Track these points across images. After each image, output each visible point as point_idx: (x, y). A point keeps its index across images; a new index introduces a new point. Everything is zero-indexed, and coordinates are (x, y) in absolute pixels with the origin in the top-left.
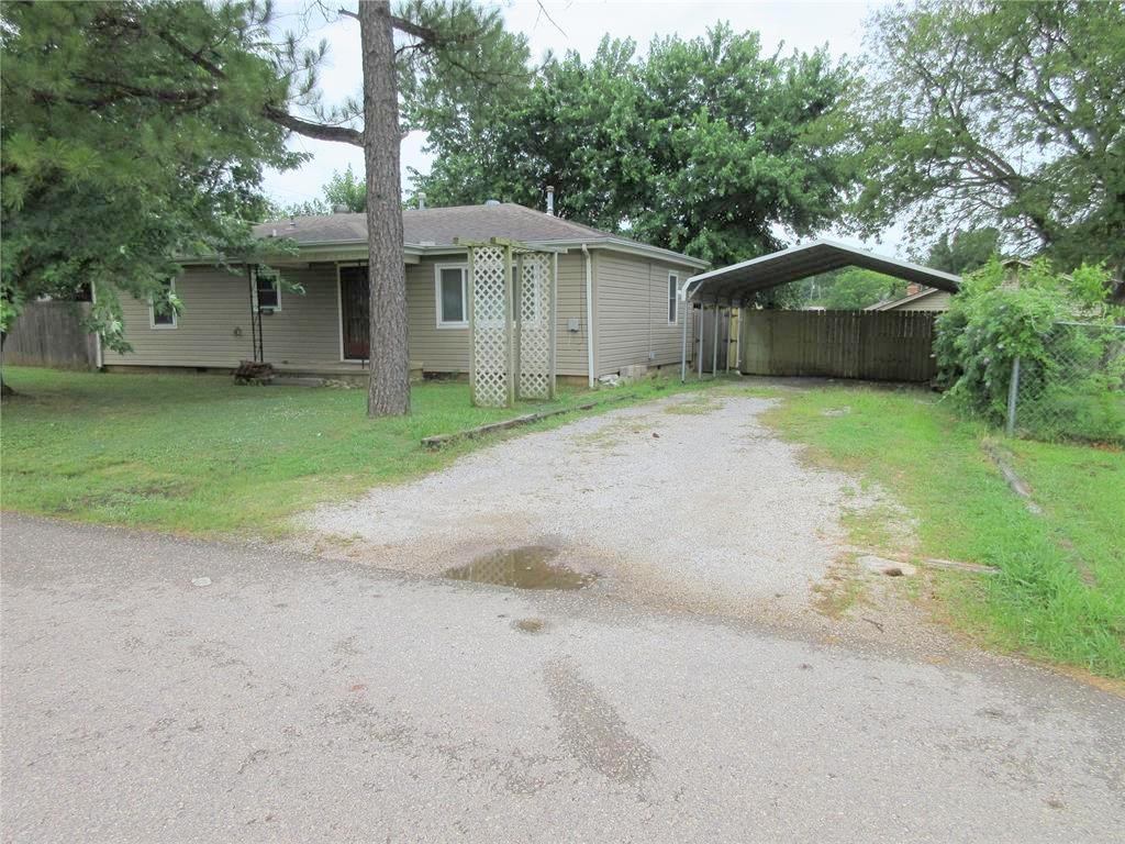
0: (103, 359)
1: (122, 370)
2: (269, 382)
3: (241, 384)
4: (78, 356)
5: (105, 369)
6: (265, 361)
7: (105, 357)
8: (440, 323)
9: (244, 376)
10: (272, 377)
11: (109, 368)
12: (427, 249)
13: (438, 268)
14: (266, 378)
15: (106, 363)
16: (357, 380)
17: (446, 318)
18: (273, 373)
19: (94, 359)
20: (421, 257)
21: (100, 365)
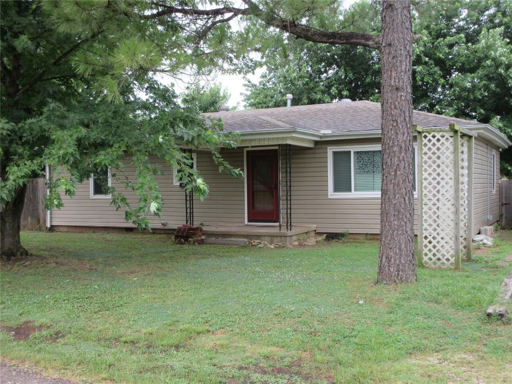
0: (51, 221)
1: (66, 229)
2: (202, 242)
3: (181, 243)
4: (32, 219)
5: (52, 229)
6: (196, 224)
7: (53, 220)
8: (331, 194)
9: (182, 237)
10: (203, 237)
11: (56, 229)
12: (325, 136)
13: (330, 150)
14: (200, 238)
15: (54, 224)
16: (276, 240)
17: (336, 189)
18: (203, 234)
19: (45, 221)
20: (316, 143)
21: (49, 226)
